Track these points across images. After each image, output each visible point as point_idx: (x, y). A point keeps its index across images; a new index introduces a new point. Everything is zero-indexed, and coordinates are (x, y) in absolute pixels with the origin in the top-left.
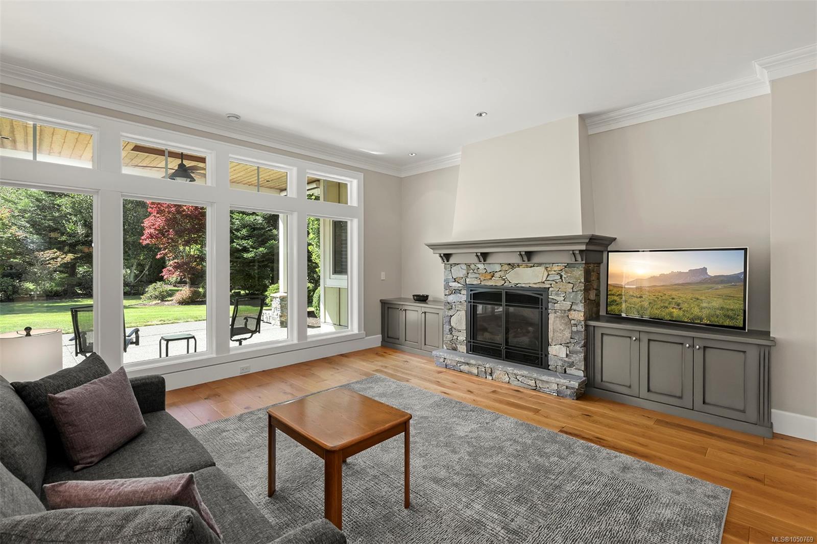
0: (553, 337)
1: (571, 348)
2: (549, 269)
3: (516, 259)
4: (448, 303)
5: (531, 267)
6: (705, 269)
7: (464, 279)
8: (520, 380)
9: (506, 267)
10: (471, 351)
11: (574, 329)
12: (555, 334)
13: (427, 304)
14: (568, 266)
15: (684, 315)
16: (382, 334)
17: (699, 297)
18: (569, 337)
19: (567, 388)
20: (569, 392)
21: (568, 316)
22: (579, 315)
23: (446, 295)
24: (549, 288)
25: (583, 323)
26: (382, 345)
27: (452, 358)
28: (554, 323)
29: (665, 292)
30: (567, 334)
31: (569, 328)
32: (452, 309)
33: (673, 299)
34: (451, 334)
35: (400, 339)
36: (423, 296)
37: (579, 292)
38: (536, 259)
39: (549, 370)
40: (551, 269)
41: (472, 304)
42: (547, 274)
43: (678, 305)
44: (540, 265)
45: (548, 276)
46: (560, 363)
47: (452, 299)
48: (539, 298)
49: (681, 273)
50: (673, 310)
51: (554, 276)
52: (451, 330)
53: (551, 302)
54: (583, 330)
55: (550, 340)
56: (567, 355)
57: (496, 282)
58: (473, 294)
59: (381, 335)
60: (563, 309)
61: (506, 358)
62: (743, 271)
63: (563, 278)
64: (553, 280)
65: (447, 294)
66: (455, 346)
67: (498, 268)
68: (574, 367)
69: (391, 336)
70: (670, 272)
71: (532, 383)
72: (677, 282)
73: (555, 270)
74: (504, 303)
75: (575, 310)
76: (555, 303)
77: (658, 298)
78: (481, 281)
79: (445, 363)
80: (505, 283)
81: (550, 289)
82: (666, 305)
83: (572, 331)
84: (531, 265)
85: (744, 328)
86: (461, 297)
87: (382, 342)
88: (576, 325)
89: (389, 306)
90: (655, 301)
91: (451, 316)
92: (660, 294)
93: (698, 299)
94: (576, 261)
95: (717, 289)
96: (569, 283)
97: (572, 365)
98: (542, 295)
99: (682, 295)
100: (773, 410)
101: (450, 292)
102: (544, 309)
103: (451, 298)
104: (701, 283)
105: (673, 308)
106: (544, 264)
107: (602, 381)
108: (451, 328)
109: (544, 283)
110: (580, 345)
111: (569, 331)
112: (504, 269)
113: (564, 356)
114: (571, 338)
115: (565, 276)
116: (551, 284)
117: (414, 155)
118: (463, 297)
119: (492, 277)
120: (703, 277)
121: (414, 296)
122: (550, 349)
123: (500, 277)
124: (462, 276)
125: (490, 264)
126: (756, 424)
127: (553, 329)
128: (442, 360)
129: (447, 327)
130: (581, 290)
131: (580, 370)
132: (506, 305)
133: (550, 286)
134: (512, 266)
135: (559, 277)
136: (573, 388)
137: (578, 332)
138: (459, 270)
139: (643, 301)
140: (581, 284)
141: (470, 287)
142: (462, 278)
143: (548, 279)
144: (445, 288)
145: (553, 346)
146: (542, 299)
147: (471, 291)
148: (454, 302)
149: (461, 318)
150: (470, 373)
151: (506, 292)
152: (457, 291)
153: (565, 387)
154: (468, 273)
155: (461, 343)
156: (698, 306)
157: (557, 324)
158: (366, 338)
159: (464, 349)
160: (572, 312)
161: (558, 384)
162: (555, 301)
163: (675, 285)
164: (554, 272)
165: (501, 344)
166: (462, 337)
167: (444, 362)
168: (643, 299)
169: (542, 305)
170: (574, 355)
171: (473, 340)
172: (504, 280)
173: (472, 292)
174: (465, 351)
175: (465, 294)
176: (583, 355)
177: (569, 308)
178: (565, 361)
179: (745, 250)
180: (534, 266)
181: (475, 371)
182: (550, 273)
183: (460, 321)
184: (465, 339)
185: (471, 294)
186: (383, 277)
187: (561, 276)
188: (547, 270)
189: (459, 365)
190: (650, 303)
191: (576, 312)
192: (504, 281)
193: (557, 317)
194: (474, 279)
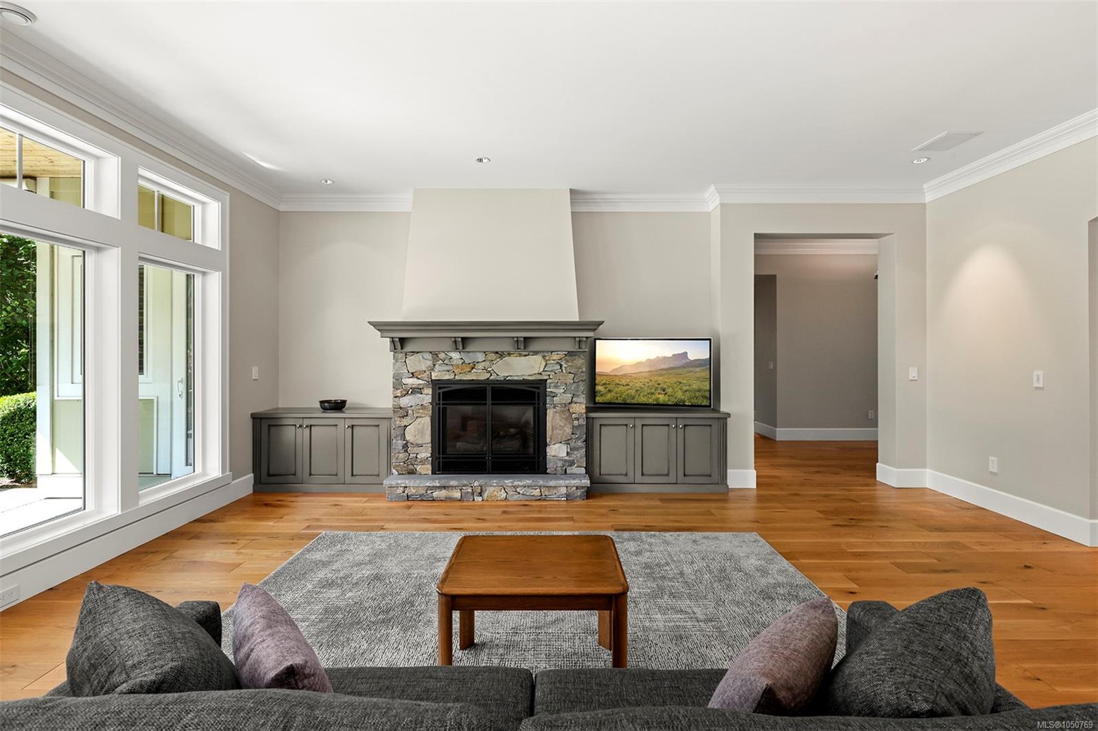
0: (552, 435)
1: (573, 444)
2: (547, 358)
3: (506, 347)
4: (401, 408)
5: (525, 356)
6: (686, 353)
7: (428, 373)
8: (521, 492)
9: (493, 356)
10: (439, 470)
11: (576, 423)
12: (555, 432)
13: (344, 413)
14: (570, 354)
15: (669, 400)
16: (253, 473)
17: (682, 381)
18: (571, 433)
19: (577, 488)
20: (579, 493)
21: (569, 410)
22: (580, 408)
23: (396, 397)
24: (546, 380)
25: (585, 415)
26: (254, 492)
27: (415, 485)
28: (553, 418)
29: (651, 379)
30: (568, 430)
31: (570, 423)
32: (407, 416)
33: (659, 384)
34: (406, 451)
35: (299, 473)
36: (336, 402)
37: (580, 383)
38: (534, 347)
39: (548, 474)
40: (550, 357)
41: (441, 406)
42: (545, 364)
43: (664, 390)
44: (536, 353)
45: (545, 366)
46: (560, 464)
47: (407, 402)
48: (534, 392)
49: (665, 358)
50: (659, 396)
51: (553, 366)
52: (405, 447)
53: (549, 396)
54: (585, 423)
55: (548, 441)
56: (568, 453)
57: (479, 375)
58: (443, 392)
59: (253, 475)
60: (563, 402)
61: (492, 470)
62: (709, 357)
63: (563, 368)
64: (552, 371)
65: (399, 395)
66: (412, 467)
67: (480, 357)
68: (576, 465)
69: (275, 473)
70: (655, 357)
71: (536, 492)
72: (662, 367)
73: (554, 358)
74: (489, 401)
75: (576, 403)
76: (554, 397)
77: (645, 385)
78: (455, 375)
79: (405, 494)
80: (491, 375)
81: (548, 381)
82: (653, 391)
83: (573, 426)
84: (525, 353)
85: (710, 406)
86: (423, 399)
87: (254, 485)
88: (577, 419)
89: (272, 423)
90: (641, 388)
91: (406, 426)
92: (646, 380)
93: (680, 383)
94: (579, 348)
95: (696, 373)
96: (570, 373)
97: (572, 463)
98: (538, 388)
99: (666, 380)
100: (728, 471)
101: (405, 392)
102: (542, 404)
103: (405, 401)
104: (683, 367)
105: (659, 394)
106: (541, 352)
107: (600, 474)
108: (407, 443)
109: (541, 374)
110: (582, 440)
111: (570, 426)
112: (489, 358)
113: (565, 454)
114: (573, 434)
115: (566, 366)
116: (549, 375)
117: (329, 182)
118: (427, 397)
119: (472, 368)
120: (684, 361)
121: (322, 402)
122: (548, 449)
123: (485, 369)
124: (425, 369)
125: (469, 352)
126: (718, 484)
127: (552, 427)
128: (400, 490)
129: (398, 443)
130: (582, 381)
131: (582, 467)
132: (492, 404)
133: (548, 377)
134: (501, 355)
135: (559, 367)
136: (583, 487)
137: (579, 426)
138: (420, 362)
139: (630, 389)
140: (582, 374)
141: (436, 384)
142: (425, 372)
143: (546, 369)
144: (394, 387)
145: (553, 446)
146: (538, 393)
147: (440, 388)
148: (411, 406)
149: (423, 427)
150: (449, 499)
151: (492, 387)
152: (417, 390)
153: (575, 488)
154: (434, 365)
155: (423, 462)
156: (681, 389)
157: (556, 420)
158: (234, 482)
159: (428, 469)
160: (573, 405)
161: (567, 487)
162: (554, 395)
163: (661, 370)
164: (553, 362)
165: (486, 454)
166: (425, 453)
167: (404, 492)
168: (629, 387)
169: (538, 400)
170: (575, 453)
171: (443, 454)
172: (490, 371)
173: (441, 391)
174: (430, 473)
175: (431, 393)
176: (584, 450)
177: (570, 401)
178: (566, 461)
179: (710, 340)
180: (528, 355)
181: (457, 494)
182: (548, 362)
183: (421, 432)
184: (430, 455)
185: (439, 394)
186: (255, 375)
187: (561, 366)
188: (544, 359)
189: (429, 492)
190: (637, 391)
191: (578, 404)
192: (489, 375)
193: (557, 412)
194: (444, 373)
